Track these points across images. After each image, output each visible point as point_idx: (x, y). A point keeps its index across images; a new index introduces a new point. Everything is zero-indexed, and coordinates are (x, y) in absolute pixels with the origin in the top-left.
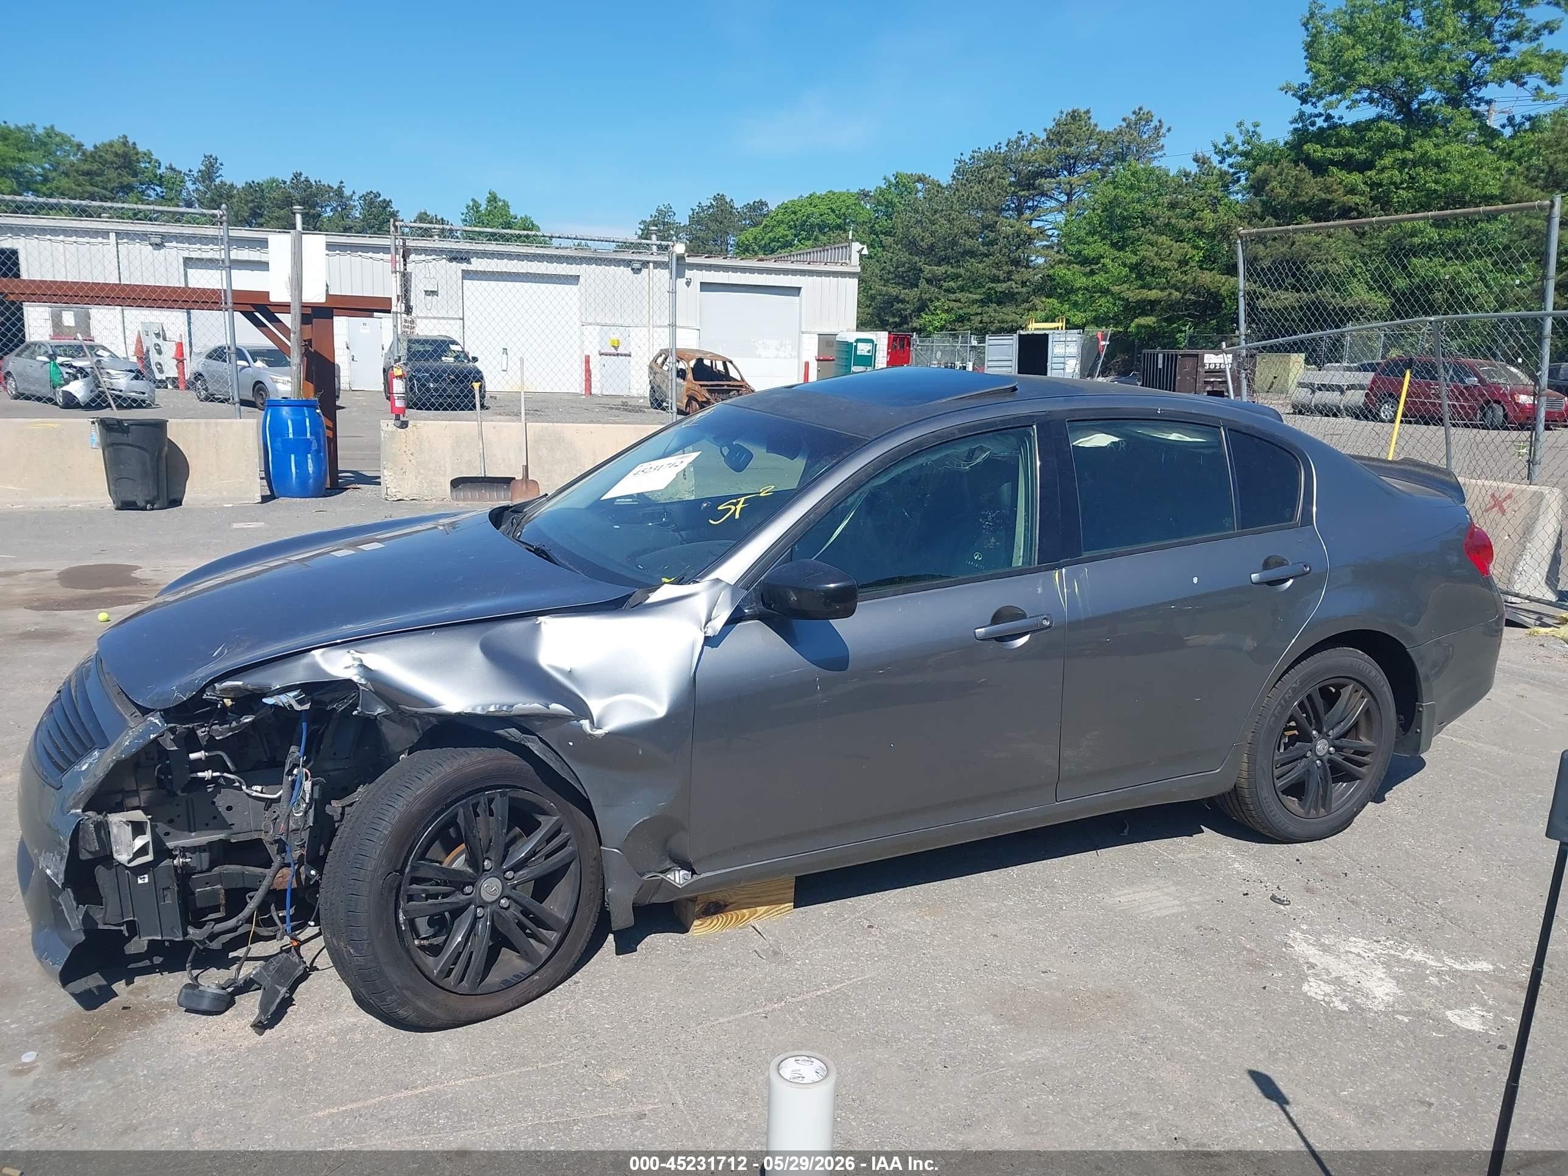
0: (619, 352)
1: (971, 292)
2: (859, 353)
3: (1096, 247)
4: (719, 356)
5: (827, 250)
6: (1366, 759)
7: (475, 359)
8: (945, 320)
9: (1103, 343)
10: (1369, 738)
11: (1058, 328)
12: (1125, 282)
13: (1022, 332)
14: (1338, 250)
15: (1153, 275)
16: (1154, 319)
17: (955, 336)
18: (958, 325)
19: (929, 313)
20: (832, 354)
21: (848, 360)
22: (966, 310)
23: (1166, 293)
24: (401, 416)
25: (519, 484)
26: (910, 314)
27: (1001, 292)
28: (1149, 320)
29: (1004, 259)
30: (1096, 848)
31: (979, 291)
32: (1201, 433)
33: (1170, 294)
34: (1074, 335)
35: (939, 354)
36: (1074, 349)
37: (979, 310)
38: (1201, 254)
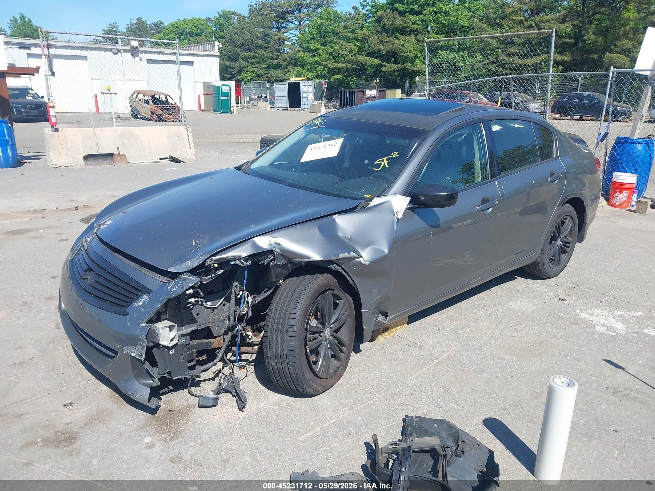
0: (111, 92)
1: (261, 64)
2: (223, 91)
3: (315, 45)
4: (163, 93)
5: (203, 45)
6: (569, 245)
7: (43, 97)
8: (252, 76)
9: (325, 86)
10: (570, 237)
11: (303, 80)
12: (328, 60)
13: (289, 82)
14: (411, 47)
15: (338, 57)
16: (341, 76)
17: (260, 83)
18: (257, 78)
19: (244, 73)
20: (211, 91)
21: (219, 94)
22: (260, 72)
23: (345, 65)
24: (54, 126)
25: (117, 156)
26: (236, 74)
27: (274, 64)
28: (339, 76)
29: (275, 50)
30: (489, 288)
31: (265, 63)
32: (522, 124)
33: (347, 65)
34: (311, 83)
35: (254, 91)
36: (311, 89)
37: (266, 72)
38: (358, 48)
